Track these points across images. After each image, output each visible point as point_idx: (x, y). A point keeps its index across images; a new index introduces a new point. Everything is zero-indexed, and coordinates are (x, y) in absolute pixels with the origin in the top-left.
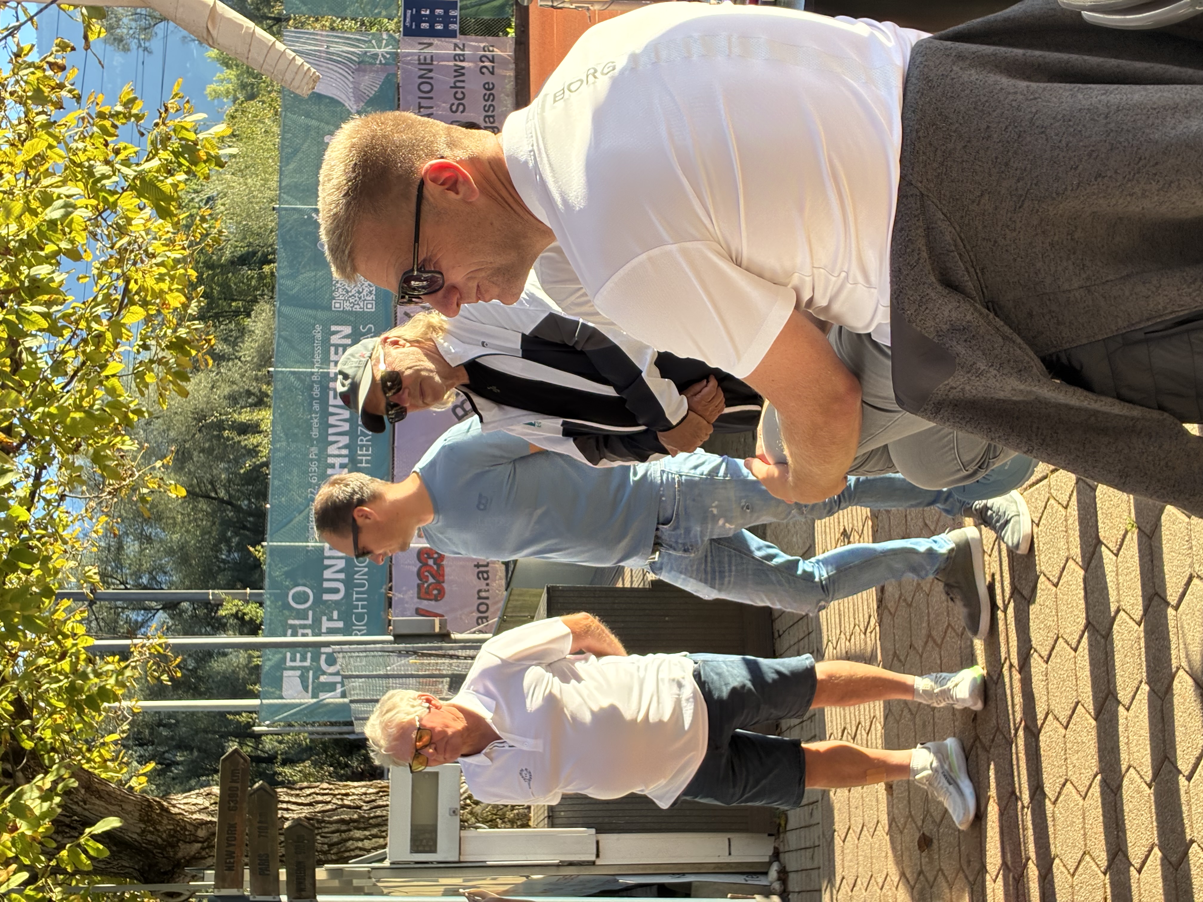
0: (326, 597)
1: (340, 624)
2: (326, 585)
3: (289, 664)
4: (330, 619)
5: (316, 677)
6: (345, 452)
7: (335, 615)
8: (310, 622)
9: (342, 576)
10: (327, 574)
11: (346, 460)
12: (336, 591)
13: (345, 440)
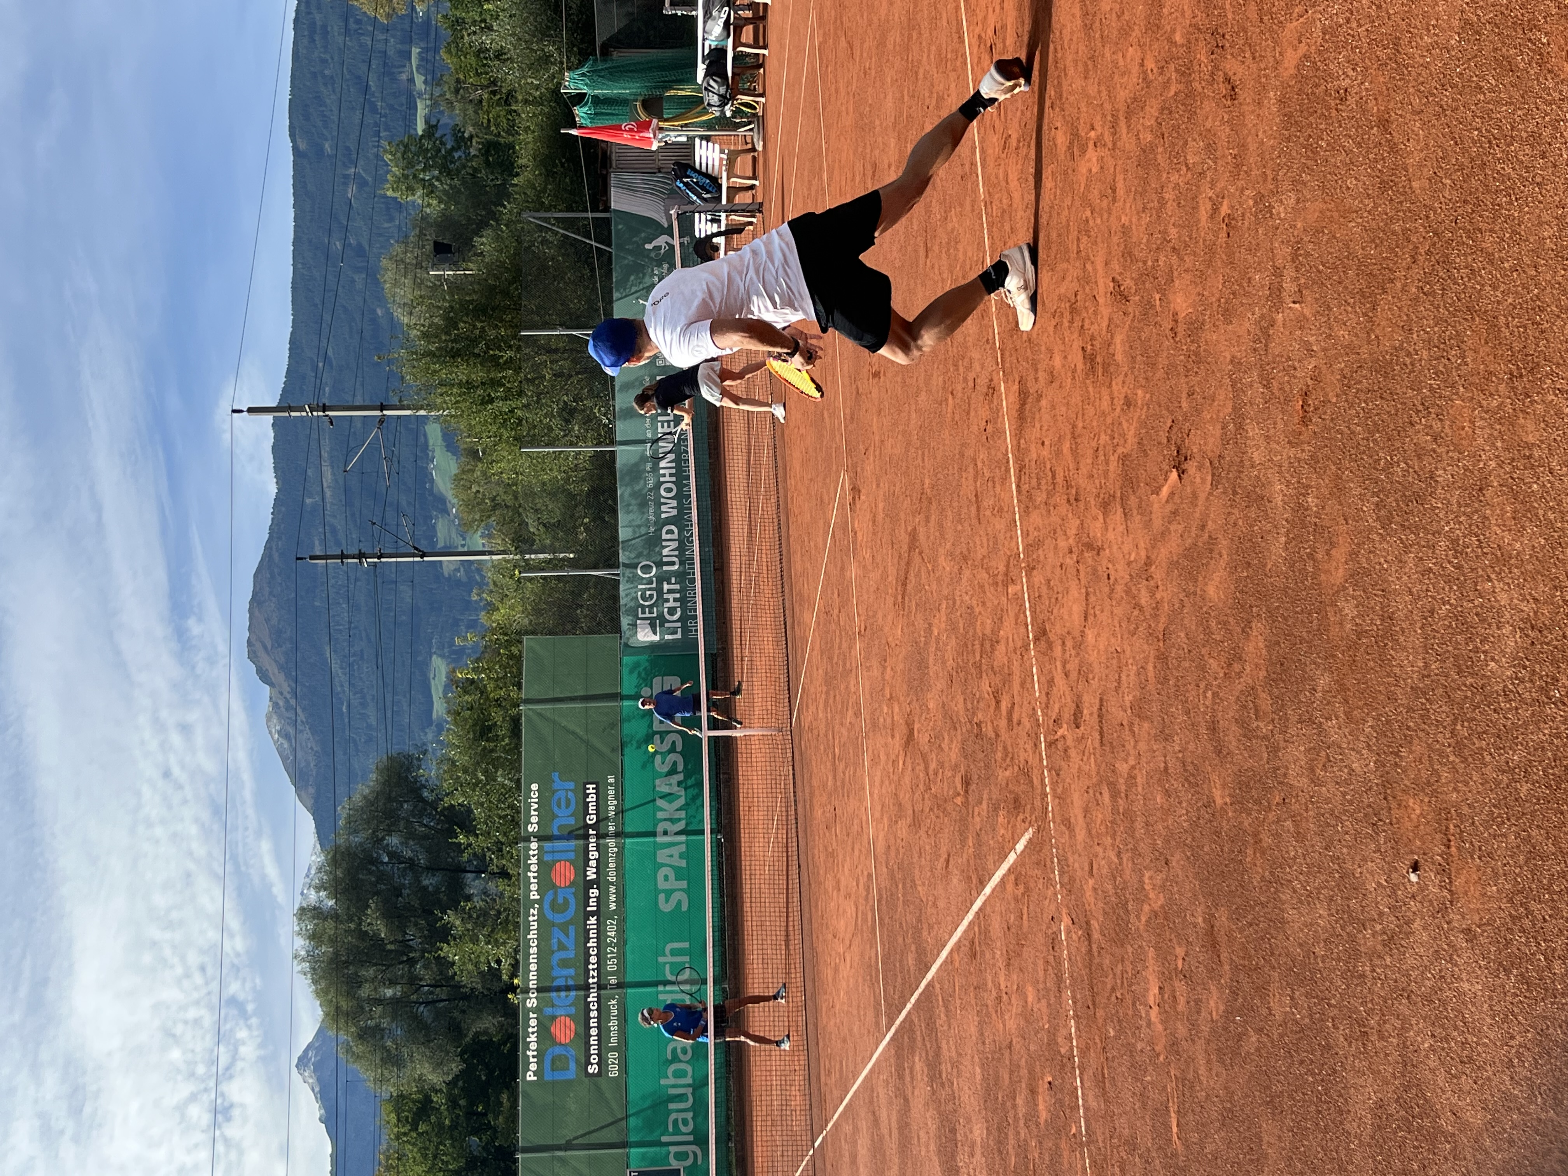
0: (665, 568)
1: (678, 587)
2: (665, 559)
3: (640, 616)
4: (669, 583)
5: (662, 625)
6: (673, 465)
7: (673, 580)
8: (654, 585)
9: (676, 553)
10: (665, 552)
11: (674, 471)
12: (673, 563)
13: (671, 457)
